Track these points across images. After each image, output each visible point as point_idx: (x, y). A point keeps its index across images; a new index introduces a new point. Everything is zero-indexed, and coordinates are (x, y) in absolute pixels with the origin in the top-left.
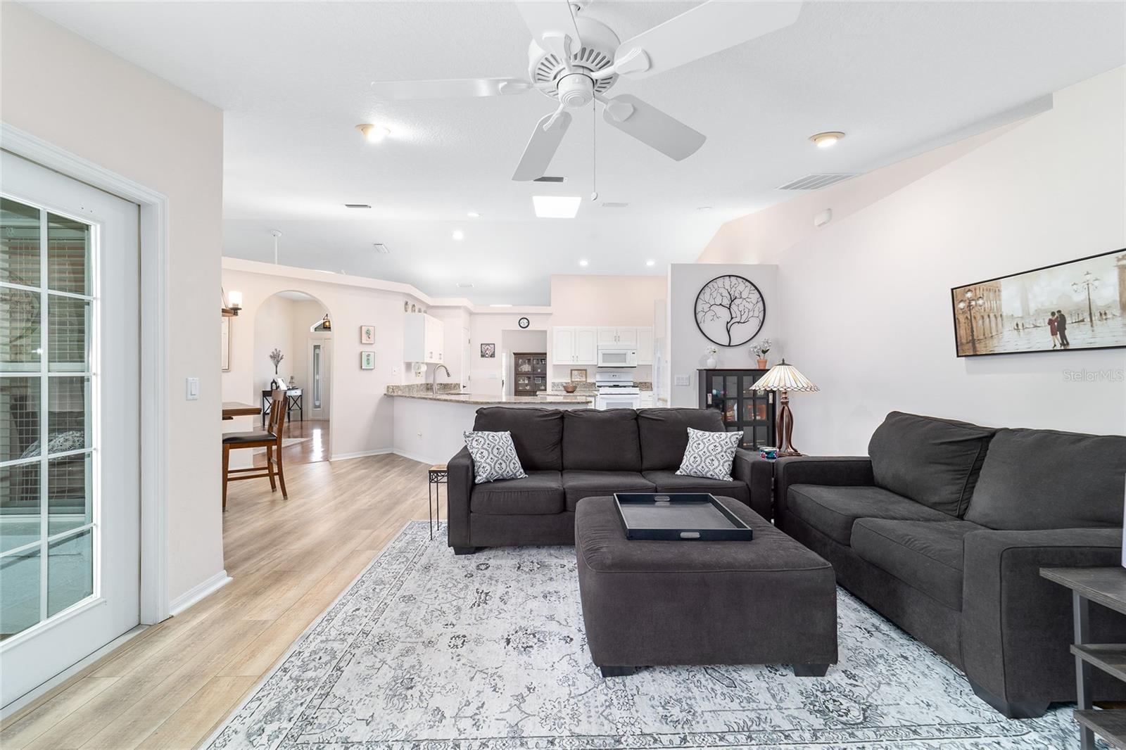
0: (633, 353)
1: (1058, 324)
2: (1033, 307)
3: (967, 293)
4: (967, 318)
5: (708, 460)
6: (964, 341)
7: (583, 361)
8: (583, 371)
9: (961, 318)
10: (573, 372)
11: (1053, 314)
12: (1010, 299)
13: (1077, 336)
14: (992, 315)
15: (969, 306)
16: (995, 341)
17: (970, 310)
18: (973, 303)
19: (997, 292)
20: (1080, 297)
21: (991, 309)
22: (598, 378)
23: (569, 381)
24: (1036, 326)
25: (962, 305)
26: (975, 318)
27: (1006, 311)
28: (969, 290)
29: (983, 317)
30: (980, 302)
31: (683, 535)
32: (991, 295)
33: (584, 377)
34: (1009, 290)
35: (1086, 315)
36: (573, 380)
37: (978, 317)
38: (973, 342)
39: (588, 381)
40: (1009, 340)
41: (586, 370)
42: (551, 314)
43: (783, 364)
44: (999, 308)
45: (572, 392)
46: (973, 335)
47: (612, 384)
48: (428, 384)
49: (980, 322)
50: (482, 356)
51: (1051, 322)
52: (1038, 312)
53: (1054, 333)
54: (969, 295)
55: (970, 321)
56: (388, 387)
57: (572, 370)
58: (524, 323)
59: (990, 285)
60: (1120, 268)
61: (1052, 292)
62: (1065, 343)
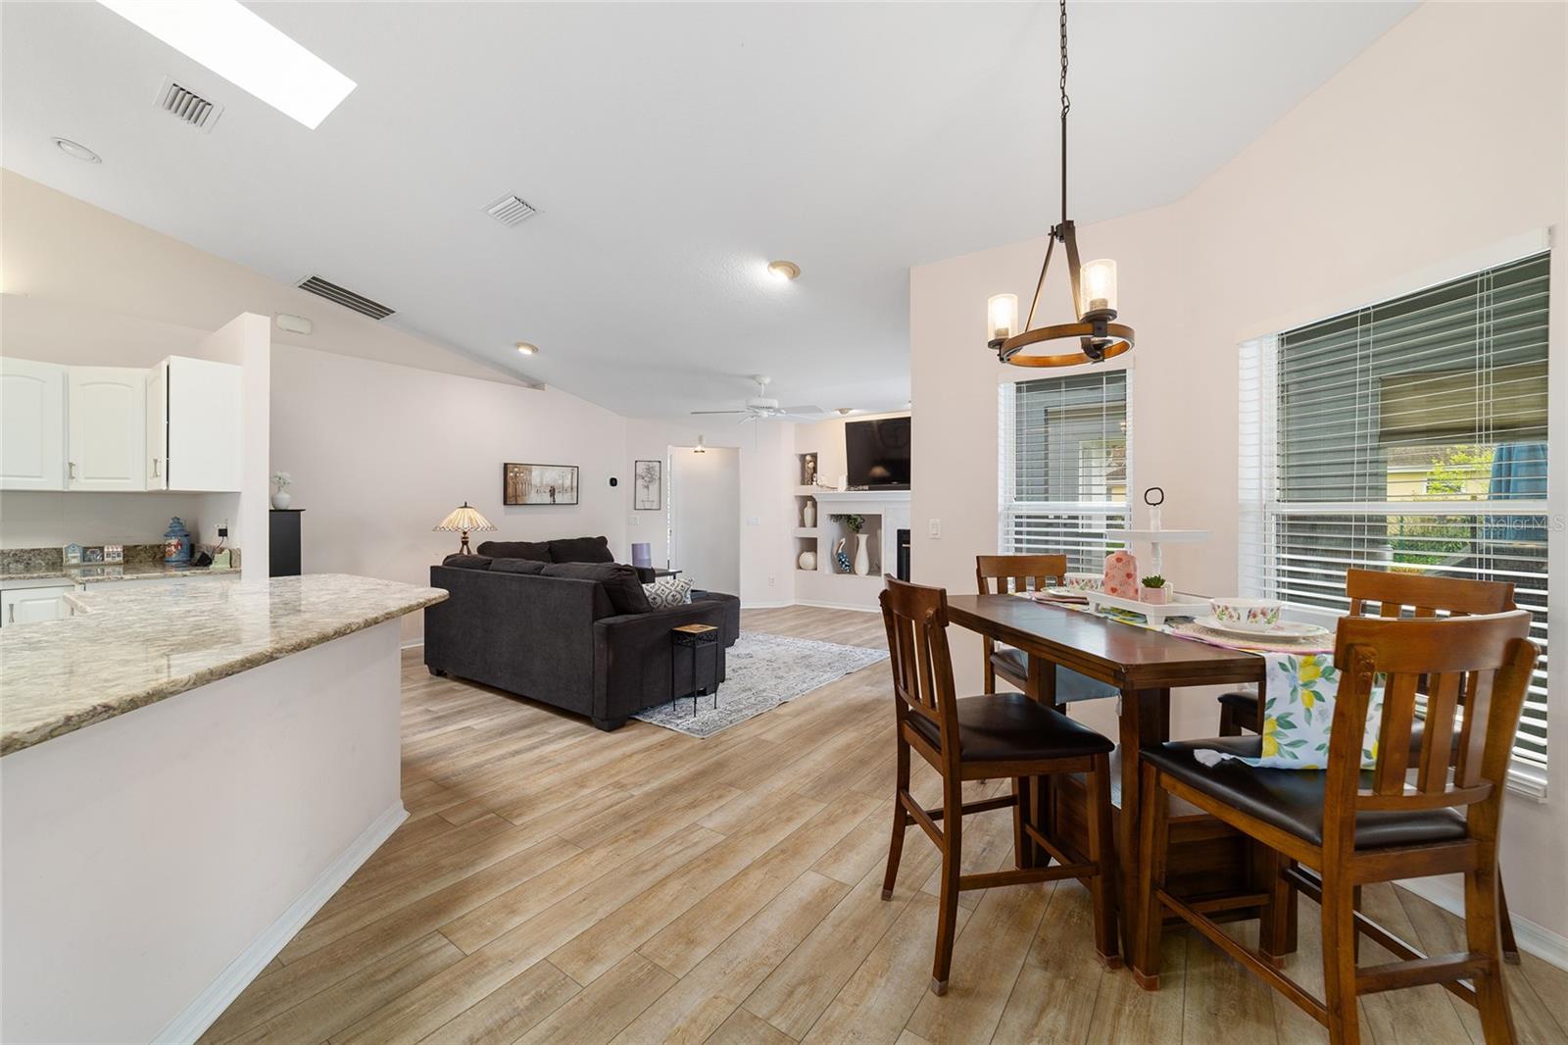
1: (552, 492)
2: (544, 483)
6: (511, 495)
9: (510, 482)
11: (552, 487)
12: (536, 476)
13: (559, 499)
14: (527, 483)
15: (516, 475)
16: (527, 497)
17: (516, 478)
18: (518, 474)
19: (531, 471)
20: (560, 482)
21: (527, 479)
25: (511, 474)
26: (518, 483)
27: (534, 482)
28: (516, 467)
29: (522, 483)
30: (522, 475)
32: (528, 472)
34: (536, 472)
37: (520, 483)
38: (516, 497)
40: (533, 498)
43: (466, 506)
44: (531, 480)
46: (516, 493)
49: (521, 486)
51: (550, 491)
52: (547, 486)
53: (551, 496)
54: (516, 469)
55: (515, 484)
59: (527, 467)
60: (572, 474)
61: (551, 477)
62: (554, 501)
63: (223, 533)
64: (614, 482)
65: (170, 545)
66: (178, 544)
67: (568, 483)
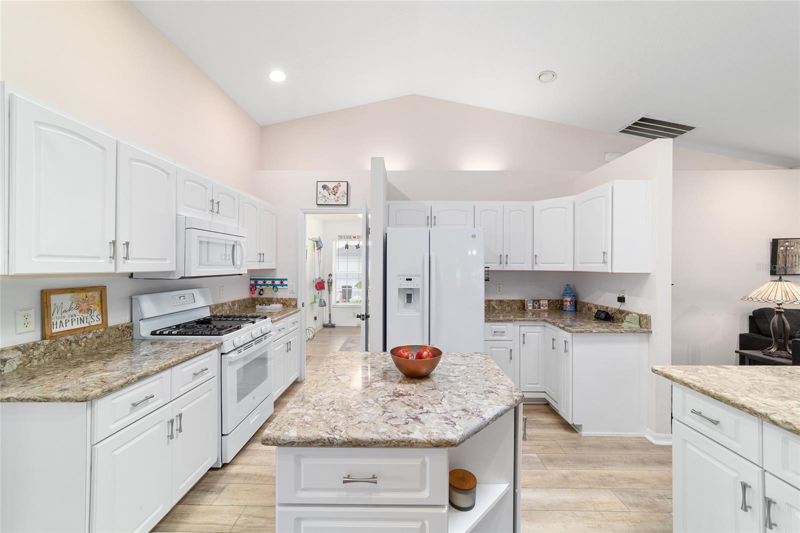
3: (786, 242)
4: (784, 255)
8: (95, 292)
9: (780, 255)
14: (797, 256)
15: (786, 249)
17: (786, 252)
18: (788, 248)
21: (797, 252)
23: (33, 336)
25: (780, 248)
26: (788, 256)
28: (787, 241)
29: (792, 256)
30: (792, 248)
32: (798, 246)
33: (96, 313)
36: (53, 330)
37: (790, 256)
38: (783, 268)
41: (102, 290)
49: (791, 258)
54: (787, 244)
55: (785, 257)
57: (45, 295)
63: (621, 300)
65: (566, 301)
66: (571, 301)
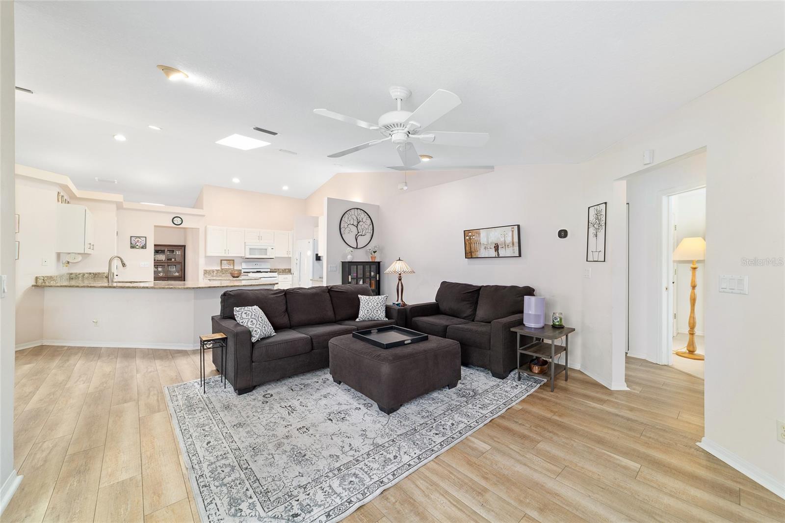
0: (272, 249)
1: (497, 248)
2: (490, 241)
5: (375, 311)
6: (468, 252)
7: (232, 254)
8: (231, 261)
9: (467, 243)
10: (223, 262)
11: (495, 244)
12: (483, 237)
13: (502, 252)
14: (477, 243)
15: (470, 238)
16: (478, 253)
17: (470, 240)
19: (479, 234)
20: (502, 239)
21: (477, 240)
22: (244, 266)
23: (219, 268)
24: (491, 248)
25: (467, 238)
26: (472, 243)
27: (482, 242)
28: (470, 232)
29: (474, 243)
30: (474, 237)
31: (406, 342)
32: (477, 235)
33: (232, 266)
34: (483, 234)
35: (504, 245)
36: (223, 268)
38: (471, 252)
39: (235, 269)
40: (482, 252)
41: (233, 260)
42: (204, 216)
43: (399, 260)
44: (480, 241)
45: (237, 277)
46: (471, 250)
47: (256, 270)
48: (71, 274)
49: (474, 245)
50: (132, 247)
51: (495, 247)
52: (491, 243)
53: (495, 251)
54: (470, 234)
55: (470, 244)
56: (37, 278)
57: (221, 260)
58: (177, 221)
59: (477, 231)
60: (513, 231)
61: (495, 236)
62: (498, 255)
64: (563, 234)
67: (509, 240)
